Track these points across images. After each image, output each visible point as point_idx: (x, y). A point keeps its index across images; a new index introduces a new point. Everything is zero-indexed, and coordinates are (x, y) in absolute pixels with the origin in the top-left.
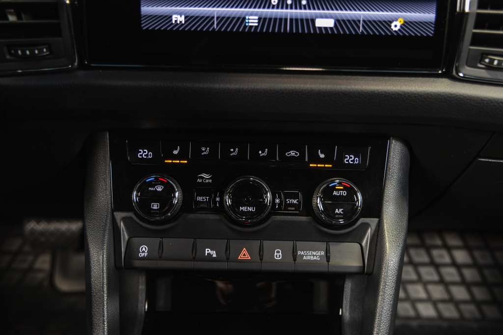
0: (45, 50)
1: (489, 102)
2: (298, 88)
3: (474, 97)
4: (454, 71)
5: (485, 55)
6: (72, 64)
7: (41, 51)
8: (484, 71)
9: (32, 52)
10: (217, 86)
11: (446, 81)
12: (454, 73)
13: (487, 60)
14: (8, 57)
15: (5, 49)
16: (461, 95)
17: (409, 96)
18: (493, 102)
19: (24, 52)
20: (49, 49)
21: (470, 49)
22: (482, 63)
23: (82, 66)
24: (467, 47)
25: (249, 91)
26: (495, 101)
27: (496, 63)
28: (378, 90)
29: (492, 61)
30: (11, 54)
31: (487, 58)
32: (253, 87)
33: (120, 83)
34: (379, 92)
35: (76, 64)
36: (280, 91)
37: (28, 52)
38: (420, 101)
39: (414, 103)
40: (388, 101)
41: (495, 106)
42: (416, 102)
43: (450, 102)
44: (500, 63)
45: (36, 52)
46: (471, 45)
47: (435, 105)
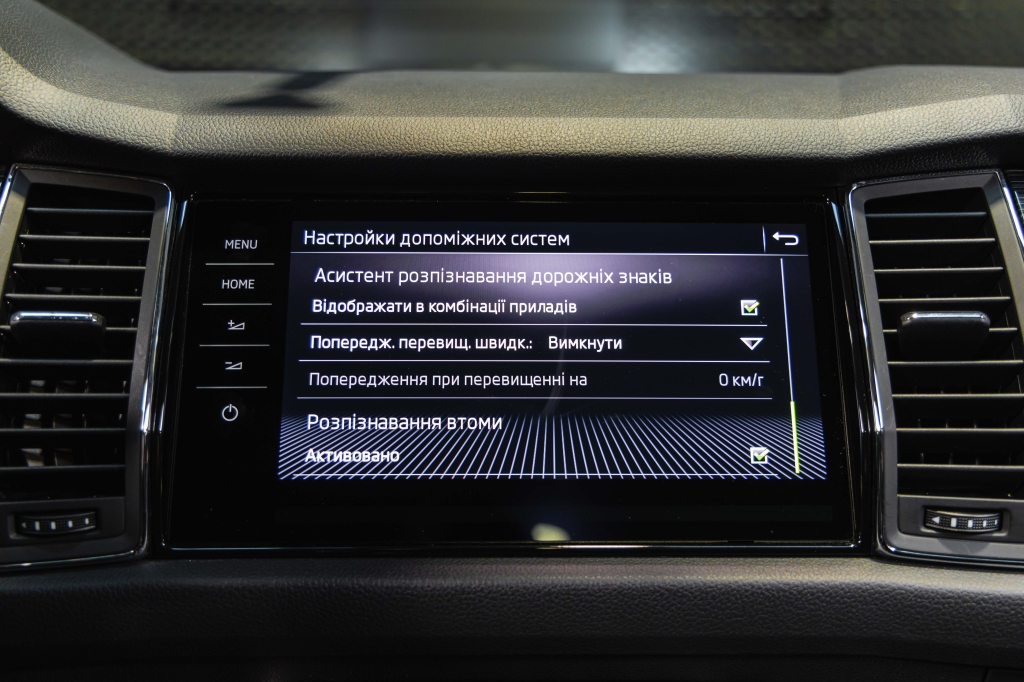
0: (87, 521)
1: (960, 601)
2: (578, 582)
3: (927, 591)
4: (879, 544)
5: (929, 510)
6: (137, 547)
7: (79, 523)
8: (935, 540)
9: (62, 525)
10: (418, 582)
11: (867, 563)
12: (880, 547)
13: (937, 520)
14: (13, 536)
15: (10, 520)
16: (901, 589)
17: (800, 592)
18: (965, 601)
19: (45, 526)
20: (97, 520)
21: (899, 498)
22: (928, 525)
23: (155, 553)
24: (892, 495)
25: (482, 590)
26: (971, 598)
27: (954, 522)
28: (737, 582)
29: (946, 521)
30: (19, 530)
31: (935, 515)
32: (489, 583)
33: (225, 582)
34: (739, 586)
35: (143, 549)
36: (545, 587)
37: (53, 526)
38: (822, 602)
39: (812, 607)
40: (760, 603)
41: (972, 608)
42: (815, 604)
43: (883, 602)
44: (962, 523)
45: (70, 524)
46: (900, 492)
47: (854, 610)
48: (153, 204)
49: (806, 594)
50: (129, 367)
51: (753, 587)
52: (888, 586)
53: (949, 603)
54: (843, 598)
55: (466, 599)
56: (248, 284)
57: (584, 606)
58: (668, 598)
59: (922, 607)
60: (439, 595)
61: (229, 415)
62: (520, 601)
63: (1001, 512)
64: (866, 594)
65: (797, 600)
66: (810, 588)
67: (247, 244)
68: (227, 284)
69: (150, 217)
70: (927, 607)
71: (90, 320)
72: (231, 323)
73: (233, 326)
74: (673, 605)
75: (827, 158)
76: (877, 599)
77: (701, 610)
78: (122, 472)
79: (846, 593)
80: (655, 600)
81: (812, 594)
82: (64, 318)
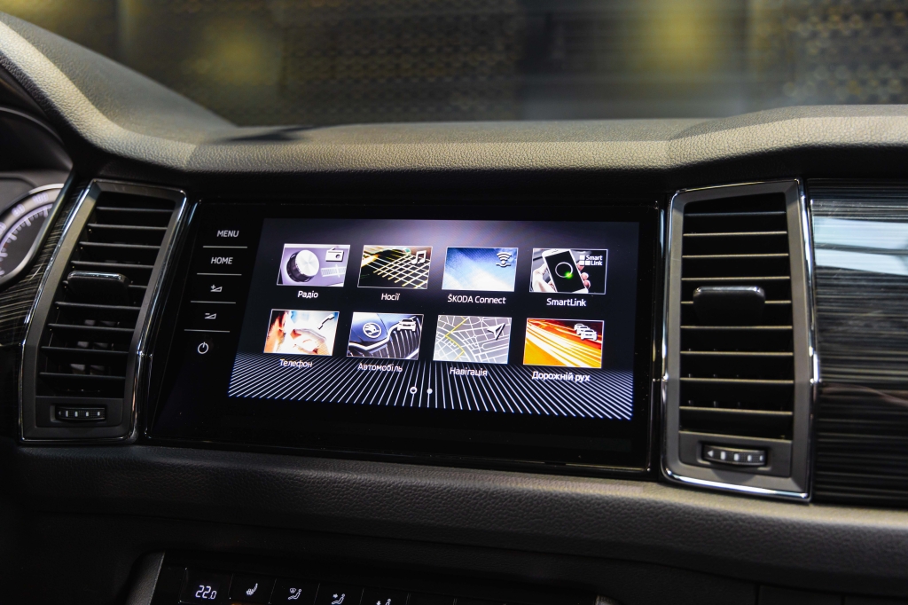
0: (99, 414)
1: (720, 519)
3: (693, 509)
4: (663, 471)
5: (705, 445)
7: (93, 414)
8: (709, 471)
9: (82, 414)
13: (711, 453)
14: (53, 420)
15: (52, 409)
16: (672, 505)
19: (72, 414)
20: (105, 414)
21: (680, 435)
22: (704, 457)
24: (674, 432)
26: (730, 517)
27: (723, 456)
29: (717, 454)
30: (57, 417)
31: (710, 450)
37: (76, 414)
38: (607, 511)
39: (598, 515)
40: (557, 509)
41: (732, 526)
42: (601, 513)
43: (657, 515)
44: (730, 457)
45: (87, 414)
46: (682, 429)
47: (633, 520)
48: (174, 205)
49: (593, 504)
50: (138, 312)
51: (551, 494)
52: (662, 502)
53: (712, 520)
54: (623, 509)
55: (337, 487)
56: (228, 260)
57: (422, 499)
58: (485, 498)
59: (689, 522)
60: (318, 483)
61: (202, 349)
62: (375, 492)
63: (766, 450)
64: (643, 507)
65: (586, 508)
66: (597, 499)
67: (232, 234)
68: (215, 260)
69: (170, 214)
70: (693, 522)
71: (117, 278)
72: (213, 287)
73: (214, 289)
74: (489, 504)
75: (650, 169)
76: (652, 513)
77: (511, 510)
78: (124, 381)
79: (626, 505)
80: (475, 499)
81: (599, 504)
82: (100, 276)
